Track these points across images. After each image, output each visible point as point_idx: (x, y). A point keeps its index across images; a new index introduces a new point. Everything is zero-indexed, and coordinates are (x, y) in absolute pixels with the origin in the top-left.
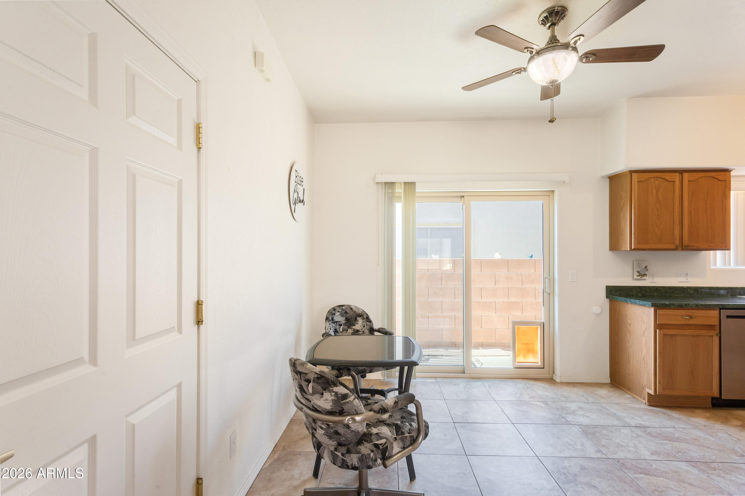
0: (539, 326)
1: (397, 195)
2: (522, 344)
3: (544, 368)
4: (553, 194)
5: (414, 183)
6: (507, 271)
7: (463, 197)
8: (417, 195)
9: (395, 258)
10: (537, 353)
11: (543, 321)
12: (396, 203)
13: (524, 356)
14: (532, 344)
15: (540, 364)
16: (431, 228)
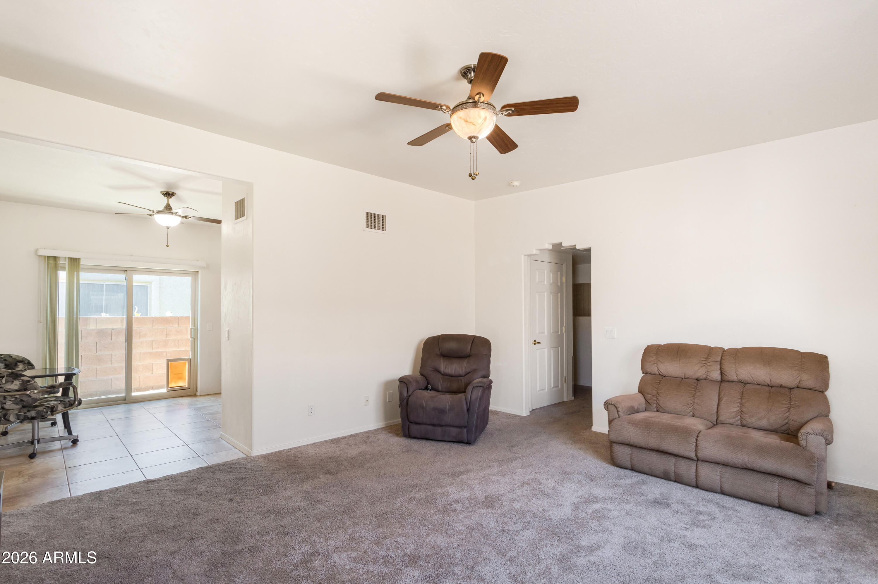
0: (187, 361)
1: (60, 265)
2: (174, 374)
3: (190, 389)
4: (198, 274)
5: (79, 259)
6: (177, 326)
7: (126, 271)
8: (81, 267)
9: (58, 316)
10: (185, 380)
11: (190, 357)
12: (60, 272)
13: (175, 382)
14: (182, 373)
15: (187, 386)
16: (105, 284)
